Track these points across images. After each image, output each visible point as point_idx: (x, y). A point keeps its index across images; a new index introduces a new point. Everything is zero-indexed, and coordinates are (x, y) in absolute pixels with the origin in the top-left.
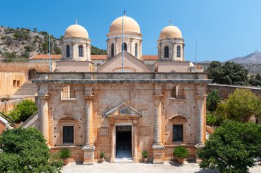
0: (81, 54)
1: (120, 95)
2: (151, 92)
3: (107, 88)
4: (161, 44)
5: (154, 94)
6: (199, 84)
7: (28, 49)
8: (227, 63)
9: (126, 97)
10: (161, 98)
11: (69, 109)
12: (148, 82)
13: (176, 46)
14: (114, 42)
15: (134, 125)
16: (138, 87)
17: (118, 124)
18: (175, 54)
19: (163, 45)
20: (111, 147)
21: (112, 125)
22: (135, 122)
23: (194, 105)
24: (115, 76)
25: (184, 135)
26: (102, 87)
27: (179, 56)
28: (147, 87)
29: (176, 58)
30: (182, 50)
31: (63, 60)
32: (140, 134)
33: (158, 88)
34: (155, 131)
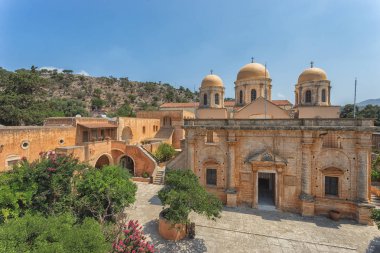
0: (217, 102)
1: (263, 142)
2: (299, 140)
3: (249, 134)
4: (301, 88)
5: (302, 142)
6: (362, 132)
7: (156, 99)
8: (368, 107)
9: (270, 143)
10: (312, 147)
11: (213, 153)
12: (295, 129)
13: (320, 90)
14: (243, 88)
15: (279, 173)
16: (283, 133)
17: (261, 171)
18: (320, 99)
19: (304, 90)
20: (253, 193)
21: (255, 172)
22: (280, 170)
23: (353, 156)
24: (258, 122)
25: (340, 189)
26: (244, 133)
27: (324, 100)
28: (293, 134)
29: (320, 103)
30: (327, 93)
31: (200, 107)
32: (285, 184)
33: (308, 136)
34: (303, 181)
